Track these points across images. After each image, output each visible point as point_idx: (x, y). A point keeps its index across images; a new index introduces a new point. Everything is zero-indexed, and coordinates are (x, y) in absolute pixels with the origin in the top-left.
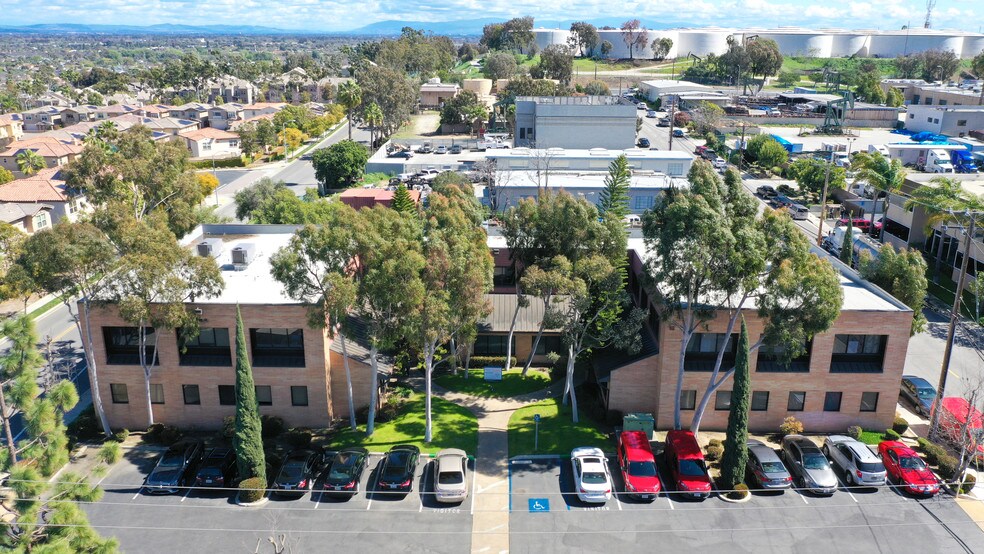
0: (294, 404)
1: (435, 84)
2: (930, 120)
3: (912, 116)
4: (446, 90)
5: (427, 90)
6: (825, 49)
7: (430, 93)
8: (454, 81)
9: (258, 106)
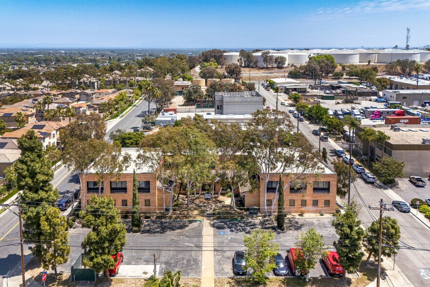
0: (146, 206)
1: (180, 82)
2: (391, 96)
3: (384, 95)
4: (185, 84)
5: (177, 84)
6: (356, 61)
7: (178, 86)
8: (189, 80)
9: (101, 91)
